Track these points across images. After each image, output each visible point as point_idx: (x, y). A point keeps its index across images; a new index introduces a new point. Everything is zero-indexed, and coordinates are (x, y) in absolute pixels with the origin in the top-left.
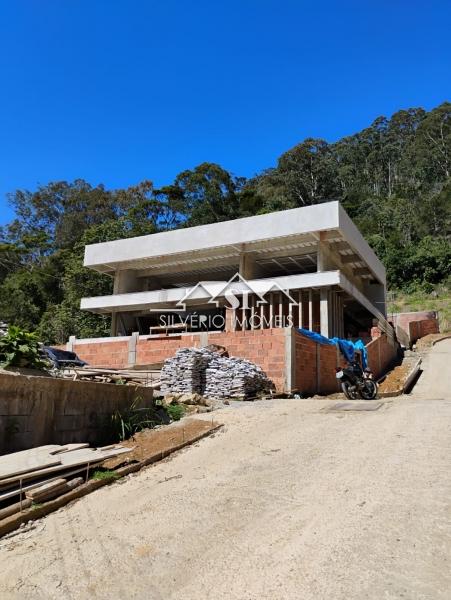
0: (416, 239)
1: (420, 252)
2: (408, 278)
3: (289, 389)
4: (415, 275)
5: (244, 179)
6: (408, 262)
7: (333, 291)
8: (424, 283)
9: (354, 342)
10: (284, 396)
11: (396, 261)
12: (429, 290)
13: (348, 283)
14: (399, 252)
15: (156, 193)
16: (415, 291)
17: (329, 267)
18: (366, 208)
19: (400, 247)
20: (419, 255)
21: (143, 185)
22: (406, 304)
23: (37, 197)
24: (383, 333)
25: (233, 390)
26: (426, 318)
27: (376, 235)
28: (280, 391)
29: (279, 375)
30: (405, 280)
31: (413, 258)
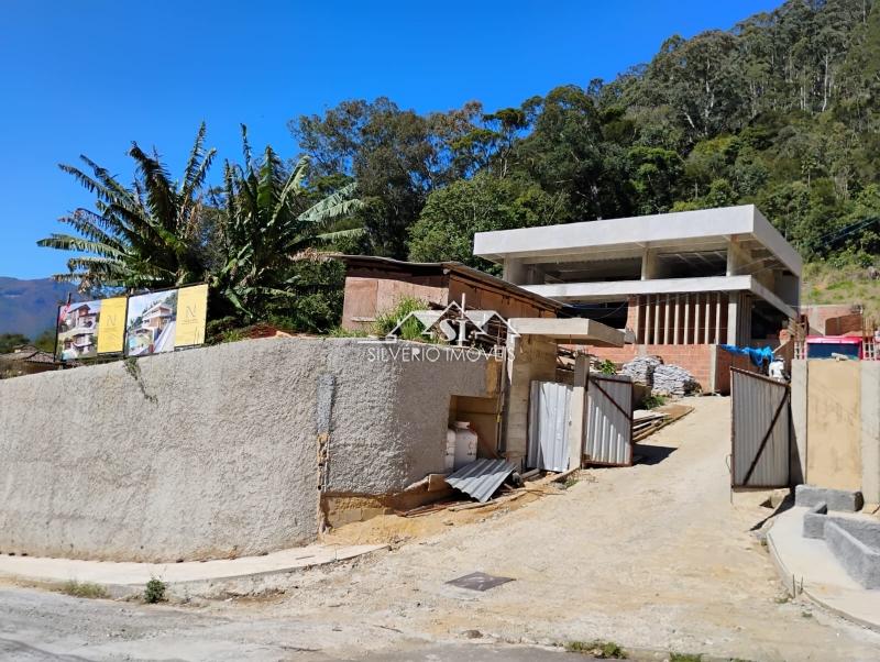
0: (855, 188)
1: (859, 209)
2: (838, 245)
3: (712, 390)
4: (849, 241)
5: (600, 82)
6: (841, 223)
7: (742, 296)
8: (861, 253)
9: (762, 349)
10: (710, 394)
11: (822, 222)
12: (867, 264)
13: (759, 285)
14: (828, 208)
15: (488, 118)
16: (847, 263)
17: (739, 272)
18: (786, 139)
19: (830, 201)
20: (856, 214)
21: (469, 107)
22: (830, 288)
23: (330, 122)
24: (792, 336)
25: (676, 389)
26: (849, 313)
27: (798, 183)
28: (706, 391)
29: (705, 379)
30: (834, 248)
31: (847, 219)
